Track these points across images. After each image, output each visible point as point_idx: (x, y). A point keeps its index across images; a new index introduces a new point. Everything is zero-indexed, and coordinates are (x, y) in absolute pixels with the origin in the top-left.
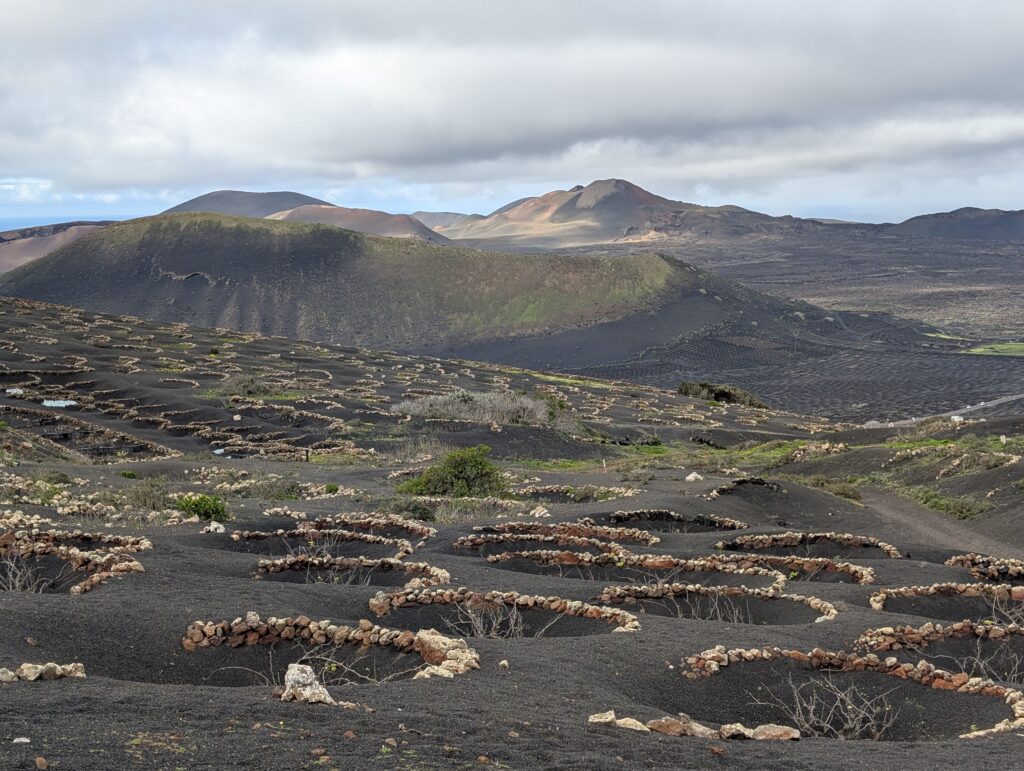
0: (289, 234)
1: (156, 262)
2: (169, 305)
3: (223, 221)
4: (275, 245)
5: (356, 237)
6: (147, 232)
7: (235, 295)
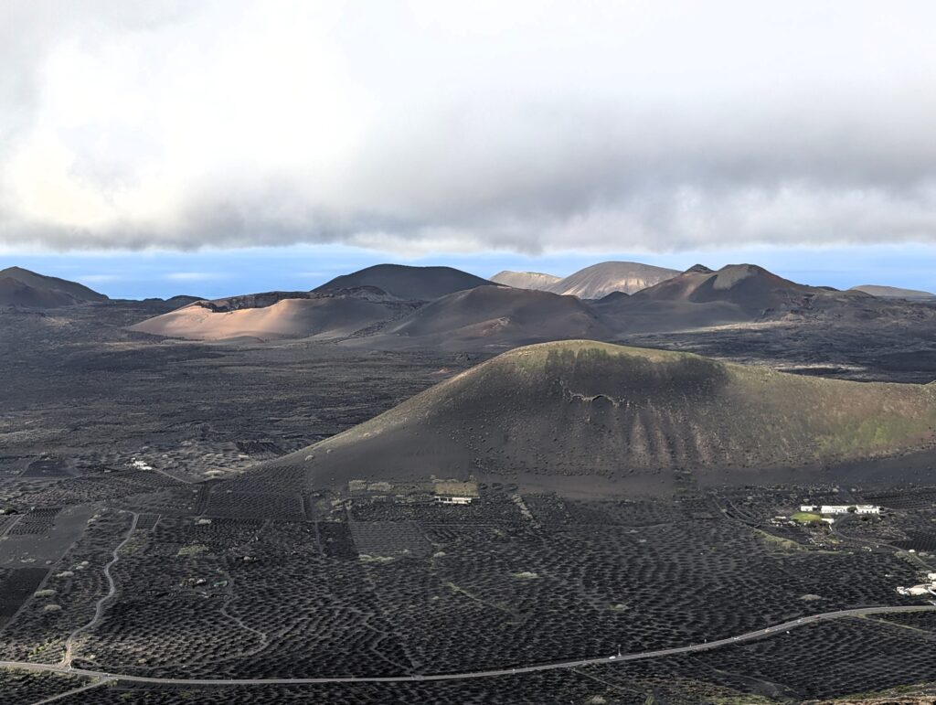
0: (663, 362)
1: (564, 385)
2: (587, 424)
3: (607, 350)
4: (655, 372)
5: (719, 365)
6: (548, 359)
7: (637, 415)
